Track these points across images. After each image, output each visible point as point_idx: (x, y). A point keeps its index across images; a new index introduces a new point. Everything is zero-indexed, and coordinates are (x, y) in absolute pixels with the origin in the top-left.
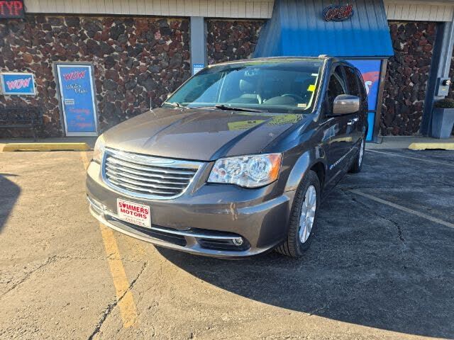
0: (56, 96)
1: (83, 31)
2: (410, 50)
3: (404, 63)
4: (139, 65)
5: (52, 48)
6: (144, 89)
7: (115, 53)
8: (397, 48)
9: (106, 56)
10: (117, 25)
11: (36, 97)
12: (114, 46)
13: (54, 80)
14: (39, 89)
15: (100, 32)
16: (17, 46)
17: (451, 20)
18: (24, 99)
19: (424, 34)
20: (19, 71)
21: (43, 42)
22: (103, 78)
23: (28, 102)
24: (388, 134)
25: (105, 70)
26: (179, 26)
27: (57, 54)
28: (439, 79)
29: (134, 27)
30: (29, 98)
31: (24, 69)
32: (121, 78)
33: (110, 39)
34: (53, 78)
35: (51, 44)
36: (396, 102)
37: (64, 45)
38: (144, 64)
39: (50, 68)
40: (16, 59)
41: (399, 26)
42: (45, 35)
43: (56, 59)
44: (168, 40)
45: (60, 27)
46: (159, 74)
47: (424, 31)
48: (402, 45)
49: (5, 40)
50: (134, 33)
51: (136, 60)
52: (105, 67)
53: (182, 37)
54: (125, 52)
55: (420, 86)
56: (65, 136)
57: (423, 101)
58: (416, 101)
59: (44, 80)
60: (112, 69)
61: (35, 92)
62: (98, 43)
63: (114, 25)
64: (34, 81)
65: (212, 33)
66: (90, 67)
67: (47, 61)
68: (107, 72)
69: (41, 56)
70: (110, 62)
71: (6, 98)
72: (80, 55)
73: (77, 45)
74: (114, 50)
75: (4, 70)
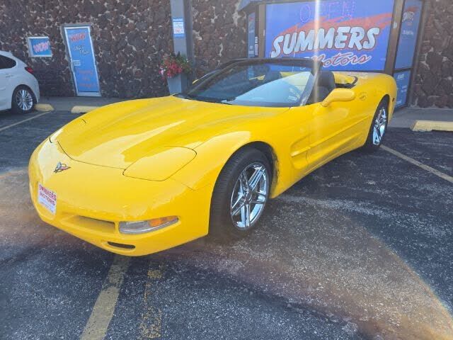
0: (66, 58)
4: (127, 22)
5: (58, 11)
6: (134, 49)
7: (107, 12)
9: (100, 15)
11: (52, 59)
12: (106, 4)
13: (63, 42)
14: (53, 51)
16: (35, 12)
18: (44, 61)
20: (39, 35)
21: (52, 6)
22: (99, 38)
23: (47, 64)
25: (100, 30)
27: (63, 17)
30: (47, 59)
31: (41, 33)
32: (113, 37)
34: (62, 40)
35: (58, 7)
36: (445, 59)
37: (67, 7)
38: (132, 21)
39: (59, 31)
40: (35, 23)
43: (63, 21)
46: (146, 32)
49: (27, 7)
51: (125, 17)
52: (100, 27)
54: (115, 10)
56: (76, 96)
59: (56, 42)
60: (106, 29)
61: (51, 54)
64: (50, 44)
66: (88, 27)
67: (56, 24)
68: (102, 32)
69: (51, 20)
70: (103, 22)
71: (33, 60)
72: (80, 17)
73: (76, 6)
74: (106, 10)
75: (29, 35)
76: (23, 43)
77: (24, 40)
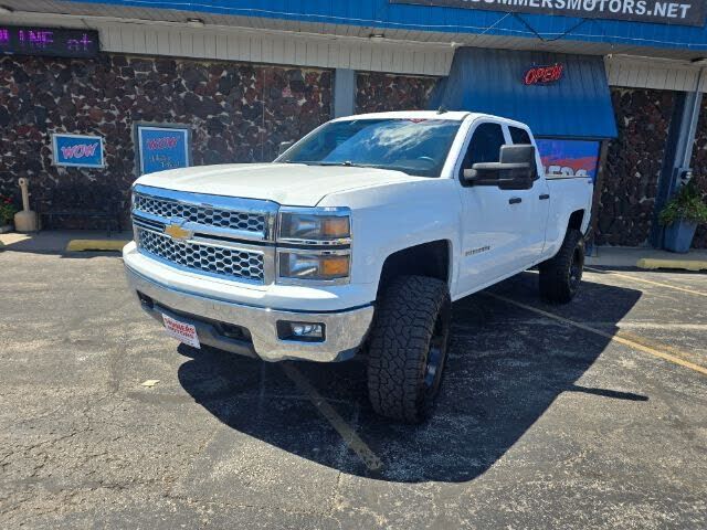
1: (180, 80)
2: (638, 127)
3: (629, 146)
4: (257, 132)
5: (133, 101)
7: (224, 114)
8: (620, 126)
9: (210, 117)
10: (228, 75)
11: (105, 171)
12: (223, 103)
13: (133, 147)
14: (109, 160)
15: (205, 83)
16: (81, 97)
17: (694, 90)
18: (87, 174)
19: (657, 107)
20: (82, 133)
21: (121, 93)
22: (204, 148)
23: (92, 178)
24: (605, 243)
25: (208, 136)
26: (318, 79)
27: (140, 111)
28: (677, 170)
29: (253, 78)
30: (93, 171)
31: (90, 131)
32: (230, 148)
33: (218, 94)
34: (132, 144)
35: (132, 97)
36: (617, 199)
37: (151, 98)
38: (265, 131)
39: (129, 131)
40: (78, 114)
41: (623, 93)
42: (124, 83)
43: (137, 117)
44: (301, 98)
45: (147, 73)
47: (657, 103)
48: (627, 121)
49: (65, 87)
50: (253, 86)
51: (253, 124)
52: (209, 133)
53: (320, 96)
54: (238, 112)
55: (650, 178)
57: (654, 199)
58: (644, 199)
59: (119, 147)
60: (218, 136)
61: (102, 164)
62: (201, 98)
63: (225, 73)
64: (102, 148)
65: (363, 92)
66: (186, 131)
67: (124, 120)
68: (210, 141)
69: (116, 113)
70: (215, 126)
71: (60, 171)
72: (174, 115)
73: (170, 99)
74: (223, 110)
75: (59, 131)
76: (43, 142)
77: (47, 138)
